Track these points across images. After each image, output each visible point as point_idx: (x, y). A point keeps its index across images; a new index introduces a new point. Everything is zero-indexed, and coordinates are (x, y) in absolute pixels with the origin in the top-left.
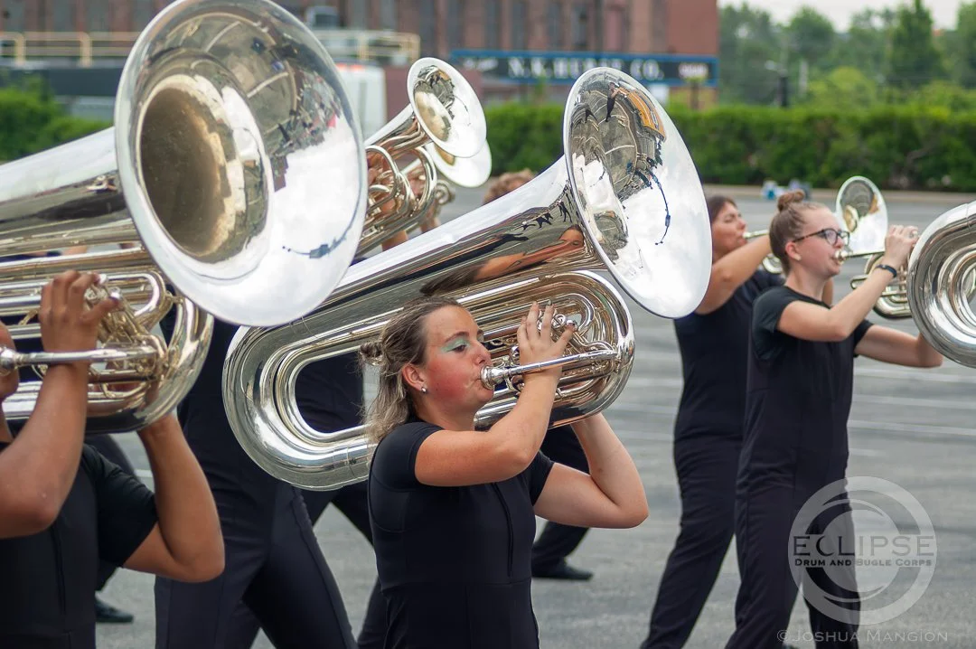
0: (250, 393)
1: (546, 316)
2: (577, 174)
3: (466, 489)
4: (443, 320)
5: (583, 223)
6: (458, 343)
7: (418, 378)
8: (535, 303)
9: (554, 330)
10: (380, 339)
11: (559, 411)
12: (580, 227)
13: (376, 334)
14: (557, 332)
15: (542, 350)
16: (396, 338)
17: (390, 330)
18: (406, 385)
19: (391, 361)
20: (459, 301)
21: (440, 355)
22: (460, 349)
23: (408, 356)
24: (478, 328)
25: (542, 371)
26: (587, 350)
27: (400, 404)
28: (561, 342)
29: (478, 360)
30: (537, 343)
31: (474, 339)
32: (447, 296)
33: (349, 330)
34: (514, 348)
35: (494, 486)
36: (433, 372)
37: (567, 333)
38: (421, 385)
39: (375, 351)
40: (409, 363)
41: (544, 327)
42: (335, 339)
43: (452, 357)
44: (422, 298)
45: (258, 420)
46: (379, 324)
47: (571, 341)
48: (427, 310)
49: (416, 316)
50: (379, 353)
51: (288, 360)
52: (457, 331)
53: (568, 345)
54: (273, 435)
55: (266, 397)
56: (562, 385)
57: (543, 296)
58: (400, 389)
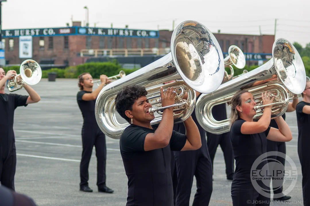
0: (201, 113)
1: (269, 94)
2: (275, 62)
3: (252, 135)
4: (245, 96)
5: (277, 73)
6: (249, 101)
7: (240, 109)
8: (266, 91)
9: (270, 97)
10: (231, 100)
11: (272, 116)
12: (276, 74)
13: (230, 99)
14: (271, 98)
15: (268, 102)
16: (235, 100)
17: (233, 98)
18: (237, 110)
19: (233, 105)
20: (249, 91)
21: (245, 104)
22: (249, 102)
23: (237, 104)
24: (253, 97)
25: (268, 107)
26: (278, 102)
27: (236, 115)
28: (272, 100)
29: (253, 104)
30: (267, 100)
31: (252, 100)
32: (246, 90)
33: (224, 98)
34: (261, 101)
35: (258, 134)
36: (243, 107)
37: (273, 97)
38: (241, 110)
39: (230, 103)
40: (238, 106)
41: (268, 96)
42: (220, 100)
43: (247, 104)
44: (240, 91)
45: (203, 118)
46: (231, 96)
47: (274, 100)
48: (241, 93)
49: (239, 95)
50: (231, 103)
51: (210, 105)
52: (248, 98)
53: (274, 101)
54: (207, 122)
55: (205, 113)
56: (272, 110)
57: (268, 90)
58: (236, 111)
